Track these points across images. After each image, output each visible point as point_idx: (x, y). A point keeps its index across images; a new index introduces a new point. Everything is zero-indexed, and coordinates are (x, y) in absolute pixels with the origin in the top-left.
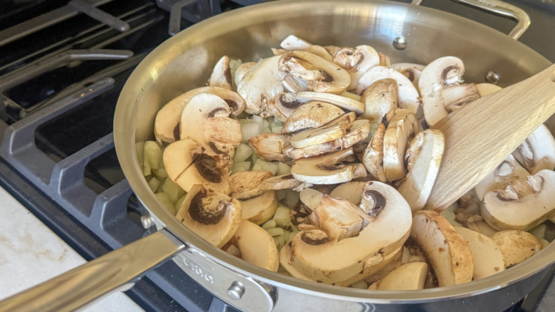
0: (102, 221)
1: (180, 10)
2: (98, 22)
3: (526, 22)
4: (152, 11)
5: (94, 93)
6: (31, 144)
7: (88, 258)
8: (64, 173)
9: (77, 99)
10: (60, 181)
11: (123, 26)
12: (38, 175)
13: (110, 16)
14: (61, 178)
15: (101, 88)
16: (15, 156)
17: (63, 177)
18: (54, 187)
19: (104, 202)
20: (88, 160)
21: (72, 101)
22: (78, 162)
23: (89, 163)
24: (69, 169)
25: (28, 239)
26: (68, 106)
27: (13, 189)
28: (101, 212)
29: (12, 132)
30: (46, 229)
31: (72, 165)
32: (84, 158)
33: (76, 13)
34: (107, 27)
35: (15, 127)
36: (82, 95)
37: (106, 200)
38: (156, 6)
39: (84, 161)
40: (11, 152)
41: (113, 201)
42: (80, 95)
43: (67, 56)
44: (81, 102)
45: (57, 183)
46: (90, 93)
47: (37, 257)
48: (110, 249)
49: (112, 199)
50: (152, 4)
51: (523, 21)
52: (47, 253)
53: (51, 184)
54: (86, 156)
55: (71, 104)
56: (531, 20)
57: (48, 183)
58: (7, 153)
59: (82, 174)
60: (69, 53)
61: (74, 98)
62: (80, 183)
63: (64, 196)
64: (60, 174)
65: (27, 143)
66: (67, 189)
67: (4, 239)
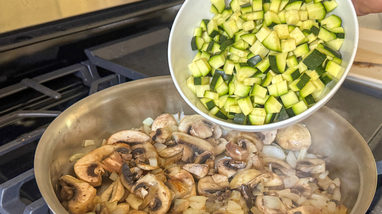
1: (97, 85)
2: (42, 94)
4: (81, 87)
5: (31, 139)
8: (4, 191)
9: (19, 143)
10: (2, 197)
11: (57, 95)
13: (49, 89)
14: (2, 195)
15: (36, 135)
17: (4, 194)
19: (30, 211)
20: (23, 183)
21: (16, 144)
22: (15, 184)
23: (23, 185)
24: (8, 189)
26: (12, 147)
31: (11, 186)
32: (19, 181)
33: (26, 87)
34: (48, 97)
36: (23, 140)
37: (32, 210)
38: (83, 84)
39: (20, 183)
41: (37, 210)
42: (21, 140)
43: (16, 115)
44: (22, 145)
45: (0, 199)
46: (28, 139)
49: (36, 209)
50: (80, 82)
54: (21, 180)
55: (14, 146)
59: (18, 193)
60: (18, 113)
61: (18, 141)
62: (16, 199)
63: (5, 207)
64: (2, 192)
66: (7, 203)
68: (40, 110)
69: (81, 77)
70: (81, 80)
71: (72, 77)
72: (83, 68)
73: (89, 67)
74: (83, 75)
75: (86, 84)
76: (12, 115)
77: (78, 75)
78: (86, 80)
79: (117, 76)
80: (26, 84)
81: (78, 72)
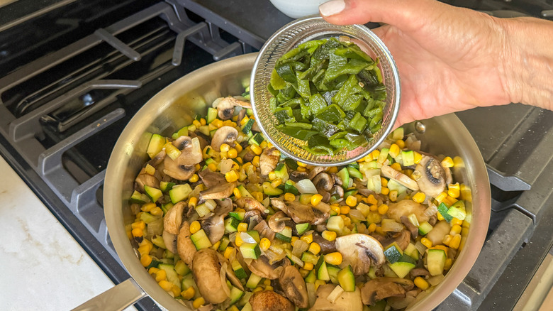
4: (166, 32)
5: (107, 123)
6: (59, 166)
8: (80, 196)
9: (94, 129)
10: (77, 202)
11: (136, 56)
12: (63, 194)
15: (113, 118)
16: (48, 176)
17: (79, 200)
18: (74, 204)
21: (90, 131)
22: (90, 188)
25: (55, 244)
26: (87, 135)
29: (43, 158)
30: (70, 237)
31: (86, 191)
33: (101, 41)
35: (46, 155)
36: (98, 125)
38: (168, 28)
39: (95, 186)
40: (44, 173)
42: (96, 125)
43: (90, 86)
44: (97, 131)
46: (104, 123)
47: (62, 260)
50: (165, 26)
52: (69, 257)
53: (71, 204)
54: (97, 183)
60: (91, 84)
61: (92, 127)
62: (93, 202)
63: (81, 213)
64: (76, 198)
65: (56, 165)
66: (83, 208)
67: (38, 244)
69: (165, 19)
70: (166, 23)
71: (158, 20)
72: (168, 8)
73: (174, 6)
74: (168, 17)
75: (172, 28)
76: (85, 86)
77: (163, 17)
78: (172, 24)
79: (208, 25)
80: (100, 36)
81: (162, 14)
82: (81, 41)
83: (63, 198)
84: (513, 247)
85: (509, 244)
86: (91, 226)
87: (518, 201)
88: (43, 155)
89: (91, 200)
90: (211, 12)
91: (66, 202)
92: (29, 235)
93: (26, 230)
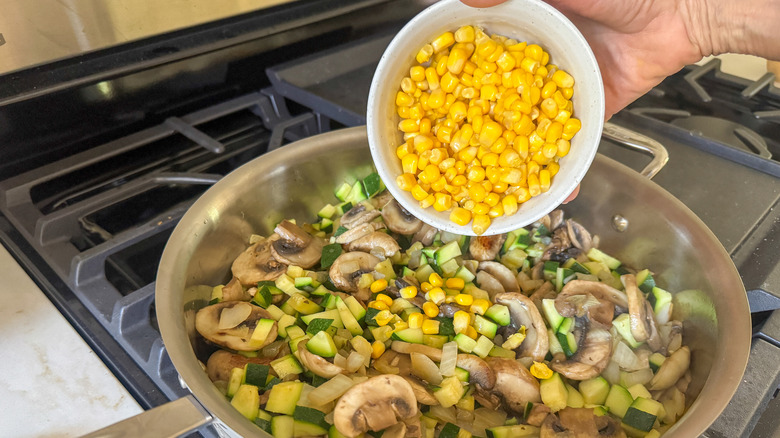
0: (159, 367)
1: (283, 130)
2: (193, 143)
3: (663, 157)
5: (174, 222)
6: (101, 276)
7: (145, 408)
8: (124, 311)
9: (153, 228)
10: (121, 319)
11: (217, 147)
12: (102, 311)
13: (205, 136)
14: (121, 316)
16: (82, 288)
17: (124, 315)
18: (116, 327)
21: (147, 230)
22: (141, 299)
24: (130, 307)
25: (85, 382)
26: (141, 236)
27: (78, 325)
28: (157, 358)
29: (78, 262)
30: (106, 371)
31: (135, 303)
32: (147, 295)
33: (171, 132)
34: (203, 149)
35: (83, 257)
36: (160, 223)
37: (164, 345)
38: (262, 126)
39: (148, 298)
40: (77, 284)
42: (156, 222)
43: (153, 179)
44: (157, 231)
45: (118, 322)
46: (168, 222)
47: (92, 402)
48: (168, 400)
50: (258, 124)
51: (661, 156)
52: (102, 398)
53: (112, 323)
54: (151, 293)
55: (145, 234)
56: (669, 156)
57: (110, 320)
58: (73, 285)
59: (146, 314)
60: (154, 176)
61: (151, 226)
62: (144, 322)
63: (125, 336)
64: (121, 312)
65: (96, 274)
66: (129, 329)
67: (59, 380)
68: (189, 172)
69: (260, 115)
70: (260, 119)
71: (247, 115)
72: (264, 100)
73: (272, 98)
74: (262, 111)
75: (266, 126)
77: (256, 112)
78: (268, 120)
79: (316, 116)
80: (172, 126)
81: (255, 106)
82: (146, 131)
83: (101, 317)
84: (767, 389)
85: (760, 385)
86: (139, 353)
87: (763, 330)
88: (78, 257)
89: (141, 318)
90: (321, 99)
91: (105, 322)
92: (47, 368)
93: (44, 362)
